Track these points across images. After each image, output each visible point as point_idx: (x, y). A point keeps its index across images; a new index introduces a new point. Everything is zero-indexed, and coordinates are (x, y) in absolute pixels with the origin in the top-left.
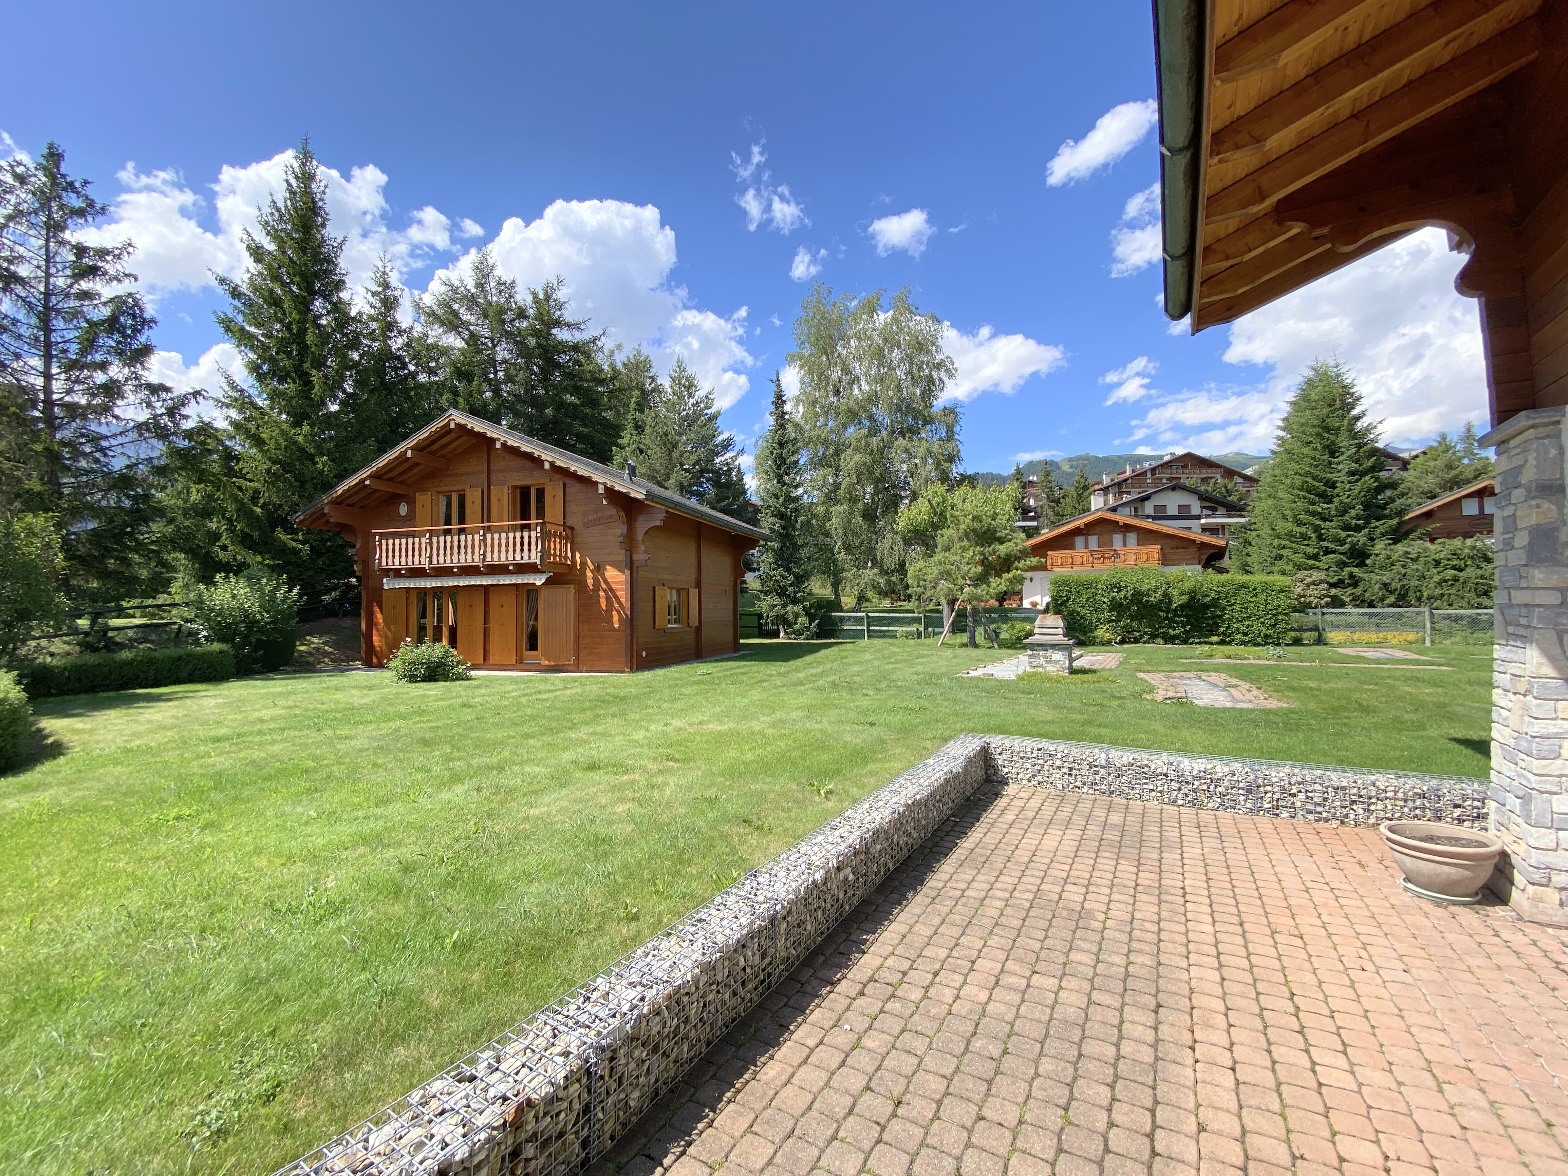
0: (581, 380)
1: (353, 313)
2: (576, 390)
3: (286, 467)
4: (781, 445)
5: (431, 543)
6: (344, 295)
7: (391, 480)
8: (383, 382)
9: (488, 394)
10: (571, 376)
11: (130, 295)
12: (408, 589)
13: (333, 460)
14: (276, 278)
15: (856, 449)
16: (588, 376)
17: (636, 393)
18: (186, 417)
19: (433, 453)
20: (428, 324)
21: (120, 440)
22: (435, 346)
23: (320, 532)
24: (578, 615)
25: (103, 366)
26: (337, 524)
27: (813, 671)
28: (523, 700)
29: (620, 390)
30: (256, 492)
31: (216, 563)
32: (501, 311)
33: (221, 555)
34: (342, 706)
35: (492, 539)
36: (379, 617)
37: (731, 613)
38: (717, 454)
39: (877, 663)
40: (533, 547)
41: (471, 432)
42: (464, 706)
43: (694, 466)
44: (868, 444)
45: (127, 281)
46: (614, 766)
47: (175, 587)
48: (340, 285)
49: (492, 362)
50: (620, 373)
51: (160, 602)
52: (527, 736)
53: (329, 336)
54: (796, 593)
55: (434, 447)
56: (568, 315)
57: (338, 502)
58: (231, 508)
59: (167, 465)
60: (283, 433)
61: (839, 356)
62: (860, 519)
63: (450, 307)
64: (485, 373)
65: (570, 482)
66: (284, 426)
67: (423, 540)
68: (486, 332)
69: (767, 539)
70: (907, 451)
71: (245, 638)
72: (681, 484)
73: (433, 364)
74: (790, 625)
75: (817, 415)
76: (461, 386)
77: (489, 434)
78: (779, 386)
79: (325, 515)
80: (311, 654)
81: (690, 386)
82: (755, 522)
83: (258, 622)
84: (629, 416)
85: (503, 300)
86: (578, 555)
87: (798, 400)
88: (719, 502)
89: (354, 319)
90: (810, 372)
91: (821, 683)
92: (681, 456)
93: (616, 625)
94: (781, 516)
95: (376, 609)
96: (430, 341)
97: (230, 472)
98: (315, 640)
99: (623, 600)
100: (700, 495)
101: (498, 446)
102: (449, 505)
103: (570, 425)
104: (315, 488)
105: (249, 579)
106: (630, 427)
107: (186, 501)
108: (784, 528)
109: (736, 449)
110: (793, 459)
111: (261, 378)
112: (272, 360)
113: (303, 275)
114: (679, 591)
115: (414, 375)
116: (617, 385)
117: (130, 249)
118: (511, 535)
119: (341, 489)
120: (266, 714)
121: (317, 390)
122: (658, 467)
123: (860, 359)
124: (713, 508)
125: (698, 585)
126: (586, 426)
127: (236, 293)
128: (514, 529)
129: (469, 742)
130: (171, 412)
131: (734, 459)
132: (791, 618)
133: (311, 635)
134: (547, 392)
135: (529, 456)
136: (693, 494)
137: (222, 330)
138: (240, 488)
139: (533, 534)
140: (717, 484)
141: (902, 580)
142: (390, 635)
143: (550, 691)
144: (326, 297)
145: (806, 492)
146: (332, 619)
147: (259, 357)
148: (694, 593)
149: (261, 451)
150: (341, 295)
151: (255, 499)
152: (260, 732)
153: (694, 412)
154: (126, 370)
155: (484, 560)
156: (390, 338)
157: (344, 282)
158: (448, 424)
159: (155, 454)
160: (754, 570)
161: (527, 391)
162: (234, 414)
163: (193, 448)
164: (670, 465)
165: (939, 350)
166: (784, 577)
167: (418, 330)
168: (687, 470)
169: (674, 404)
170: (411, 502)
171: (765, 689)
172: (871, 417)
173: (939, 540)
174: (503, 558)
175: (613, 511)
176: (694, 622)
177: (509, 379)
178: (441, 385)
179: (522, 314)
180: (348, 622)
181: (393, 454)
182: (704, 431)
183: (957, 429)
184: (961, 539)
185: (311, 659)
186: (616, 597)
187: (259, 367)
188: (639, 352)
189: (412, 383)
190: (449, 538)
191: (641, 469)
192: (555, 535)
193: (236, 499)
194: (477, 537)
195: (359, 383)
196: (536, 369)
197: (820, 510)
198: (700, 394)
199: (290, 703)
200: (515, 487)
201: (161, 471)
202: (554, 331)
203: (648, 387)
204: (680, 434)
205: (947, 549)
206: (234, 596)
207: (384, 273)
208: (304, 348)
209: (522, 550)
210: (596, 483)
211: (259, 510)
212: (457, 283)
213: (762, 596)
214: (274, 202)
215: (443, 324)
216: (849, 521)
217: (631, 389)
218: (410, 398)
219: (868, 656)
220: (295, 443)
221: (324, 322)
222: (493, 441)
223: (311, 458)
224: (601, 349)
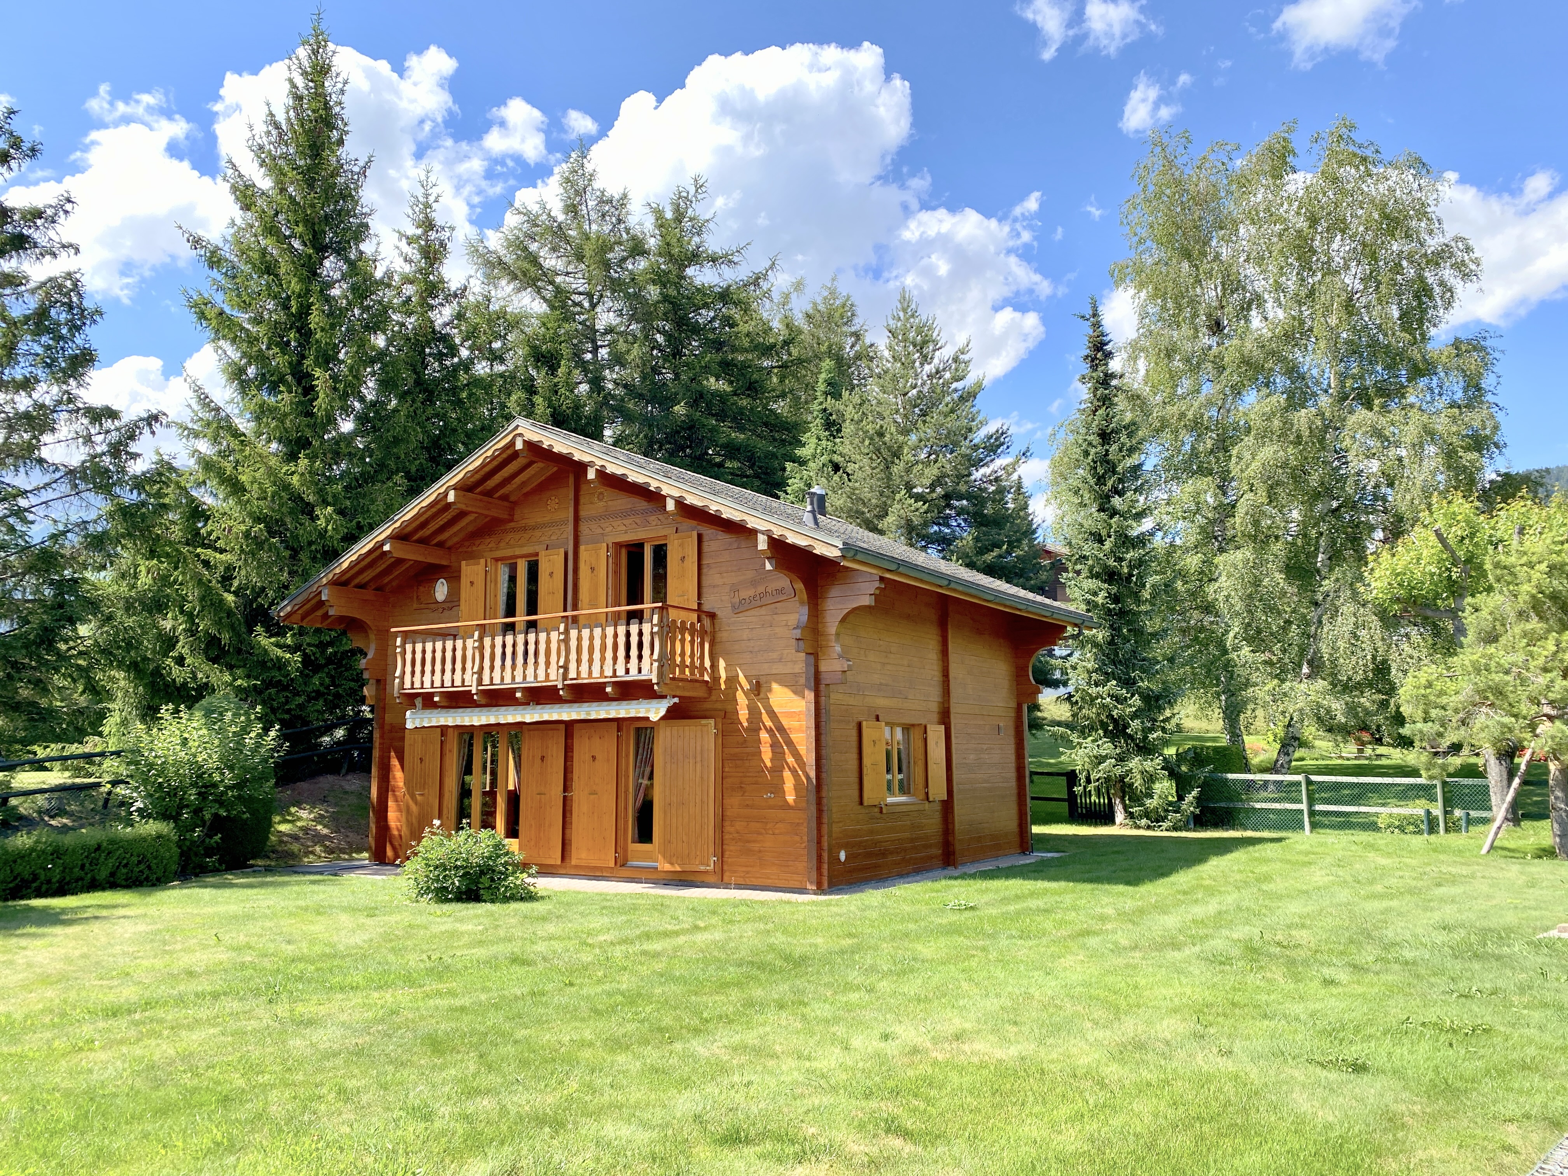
0: (734, 349)
1: (379, 274)
2: (726, 368)
3: (273, 526)
4: (1105, 436)
5: (481, 648)
6: (367, 247)
7: (423, 541)
8: (419, 382)
9: (584, 388)
10: (718, 345)
11: (69, 275)
12: (444, 729)
13: (341, 512)
14: (271, 230)
15: (1264, 436)
16: (746, 343)
17: (827, 364)
18: (135, 456)
19: (489, 493)
20: (491, 280)
21: (46, 495)
22: (502, 314)
23: (318, 631)
24: (722, 777)
25: (27, 385)
26: (341, 619)
27: (1198, 911)
28: (618, 952)
29: (800, 361)
30: (230, 568)
31: (167, 685)
32: (605, 247)
33: (176, 671)
34: (318, 949)
35: (579, 639)
36: (398, 776)
37: (1012, 774)
38: (978, 463)
39: (1344, 895)
40: (646, 652)
41: (548, 455)
42: (515, 960)
43: (932, 487)
44: (1287, 424)
45: (64, 254)
46: (779, 1139)
47: (110, 725)
48: (361, 232)
49: (590, 333)
50: (800, 332)
51: (88, 749)
52: (616, 1044)
53: (343, 311)
54: (1146, 731)
55: (491, 483)
56: (713, 243)
57: (340, 583)
58: (192, 594)
59: (105, 533)
60: (271, 472)
61: (1217, 257)
62: (1280, 577)
63: (526, 249)
64: (577, 355)
65: (709, 532)
66: (273, 462)
67: (470, 643)
68: (580, 284)
69: (1080, 623)
70: (1378, 433)
71: (197, 811)
72: (909, 522)
73: (497, 345)
74: (1137, 799)
75: (1174, 378)
76: (540, 378)
77: (577, 456)
78: (1097, 325)
79: (321, 603)
80: (295, 838)
81: (925, 343)
82: (1052, 589)
83: (215, 785)
84: (815, 407)
85: (607, 228)
86: (722, 664)
87: (1135, 349)
88: (982, 551)
89: (381, 282)
90: (1159, 293)
91: (1218, 944)
92: (908, 471)
93: (790, 798)
94: (1110, 576)
95: (395, 762)
96: (494, 307)
97: (195, 539)
98: (304, 814)
99: (802, 749)
100: (944, 543)
101: (591, 475)
102: (512, 579)
103: (713, 430)
104: (314, 559)
105: (208, 713)
106: (816, 426)
107: (133, 587)
108: (1116, 599)
109: (1014, 450)
110: (1129, 462)
111: (244, 386)
112: (261, 359)
113: (308, 222)
114: (907, 729)
115: (467, 365)
116: (795, 352)
117: (68, 207)
118: (610, 631)
119: (347, 561)
120: (199, 959)
121: (321, 402)
122: (866, 494)
123: (1260, 260)
124: (971, 565)
125: (945, 718)
126: (741, 429)
127: (214, 260)
128: (615, 619)
129: (510, 1049)
130: (116, 450)
131: (1010, 469)
132: (1138, 783)
133: (298, 804)
134: (677, 376)
135: (641, 491)
136: (930, 540)
137: (194, 318)
138: (206, 564)
139: (646, 628)
140: (978, 519)
141: (1384, 704)
142: (414, 808)
143: (666, 934)
144: (340, 251)
145: (1159, 527)
146: (330, 778)
147: (244, 355)
148: (936, 734)
149: (239, 502)
150: (363, 247)
151: (226, 579)
152: (181, 1001)
153: (932, 390)
154: (55, 389)
155: (565, 677)
156: (432, 308)
157: (367, 226)
158: (512, 443)
159: (92, 515)
160: (1055, 684)
161: (644, 378)
162: (204, 447)
163: (143, 504)
164: (888, 489)
165: (1434, 225)
166: (1118, 699)
167: (477, 287)
168: (919, 497)
169: (895, 379)
170: (454, 577)
171: (1094, 955)
172: (1293, 371)
173: (1469, 618)
174: (596, 673)
175: (783, 581)
176: (938, 791)
177: (618, 360)
178: (509, 379)
179: (637, 249)
180: (352, 783)
181: (429, 497)
182: (951, 423)
183: (1488, 381)
184: (1522, 615)
185: (295, 847)
186: (790, 743)
187: (242, 371)
188: (833, 293)
189: (463, 378)
190: (509, 639)
191: (836, 501)
192: (683, 629)
193: (200, 582)
194: (554, 635)
195: (386, 384)
196: (660, 338)
197: (1193, 562)
198: (946, 353)
199: (242, 939)
200: (619, 545)
201: (97, 542)
202: (690, 271)
203: (849, 351)
204: (906, 432)
205: (1491, 638)
206: (185, 742)
207: (427, 206)
208: (305, 333)
209: (628, 657)
210: (753, 532)
211: (230, 598)
212: (535, 208)
213: (1074, 738)
214: (272, 115)
215: (514, 277)
216: (1256, 583)
217: (818, 357)
218: (460, 402)
219: (1318, 877)
220: (286, 487)
221: (335, 292)
222: (582, 467)
223: (308, 510)
224: (767, 294)
